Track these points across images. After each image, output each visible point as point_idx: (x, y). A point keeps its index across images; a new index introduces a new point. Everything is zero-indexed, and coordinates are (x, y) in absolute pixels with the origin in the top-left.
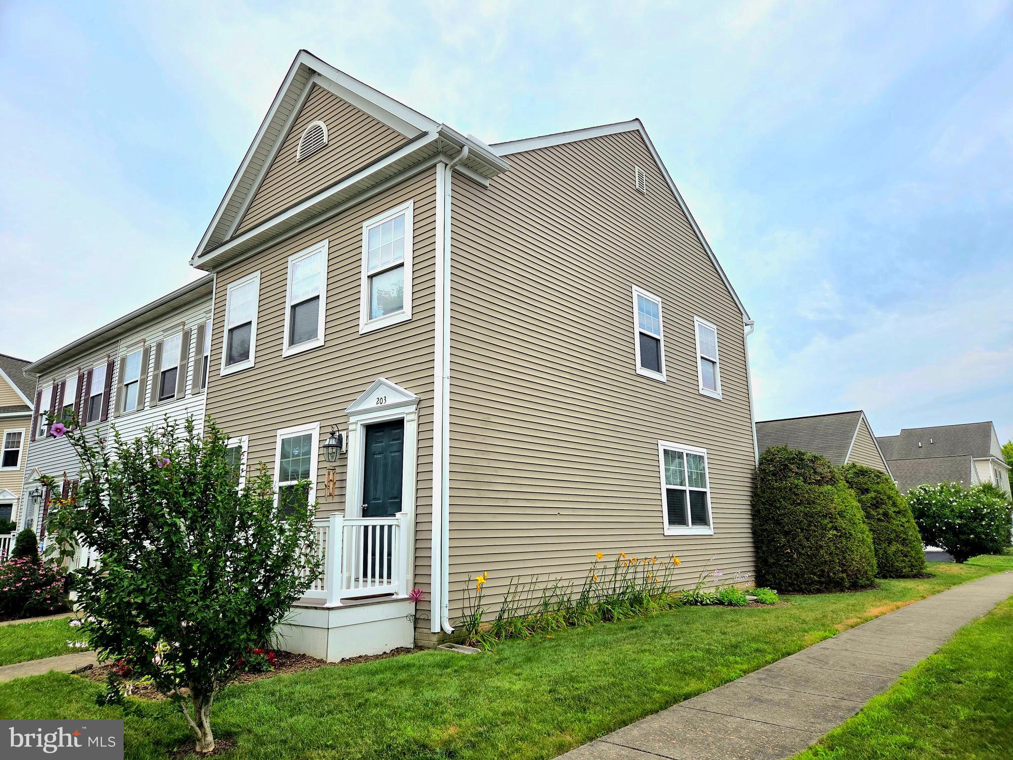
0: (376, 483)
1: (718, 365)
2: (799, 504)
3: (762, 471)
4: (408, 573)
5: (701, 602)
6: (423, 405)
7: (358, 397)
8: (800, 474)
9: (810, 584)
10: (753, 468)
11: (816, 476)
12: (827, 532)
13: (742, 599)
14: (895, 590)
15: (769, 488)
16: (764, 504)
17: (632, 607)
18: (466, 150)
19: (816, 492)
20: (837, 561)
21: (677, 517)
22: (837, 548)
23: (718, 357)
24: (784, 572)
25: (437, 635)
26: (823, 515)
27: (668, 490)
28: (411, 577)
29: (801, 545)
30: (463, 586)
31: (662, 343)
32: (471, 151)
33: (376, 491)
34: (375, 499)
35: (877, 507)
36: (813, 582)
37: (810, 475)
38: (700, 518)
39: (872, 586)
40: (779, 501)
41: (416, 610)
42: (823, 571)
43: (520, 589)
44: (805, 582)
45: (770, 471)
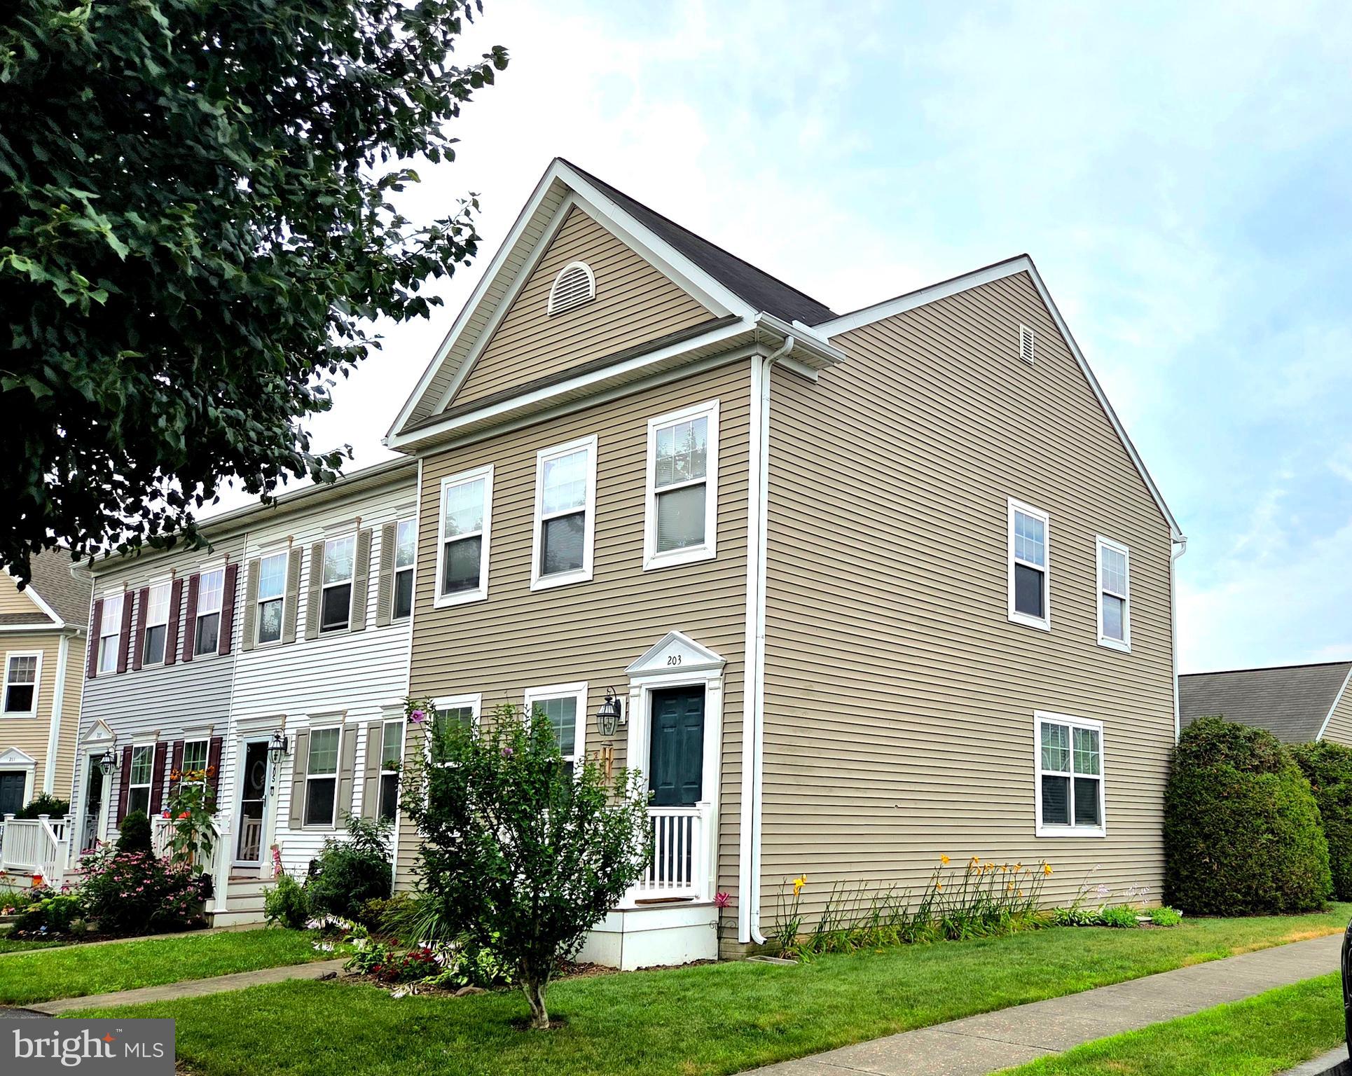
0: (666, 764)
1: (1128, 603)
2: (1226, 798)
3: (1183, 751)
4: (710, 874)
5: (1078, 922)
6: (731, 670)
7: (645, 652)
8: (1232, 758)
9: (1232, 905)
10: (1170, 746)
11: (1254, 760)
12: (1260, 836)
13: (1130, 919)
15: (1188, 775)
16: (1180, 796)
17: (986, 925)
18: (790, 341)
19: (1249, 781)
20: (1271, 874)
21: (1054, 811)
22: (1271, 857)
23: (1128, 591)
24: (1200, 889)
25: (745, 945)
26: (1257, 814)
27: (1044, 777)
28: (713, 879)
29: (1223, 853)
30: (777, 891)
31: (1047, 577)
32: (796, 342)
33: (667, 773)
34: (665, 784)
36: (1236, 902)
37: (1245, 759)
38: (1088, 814)
39: (1319, 909)
40: (1200, 793)
41: (720, 918)
42: (1250, 887)
43: (844, 897)
44: (1225, 901)
45: (1192, 752)
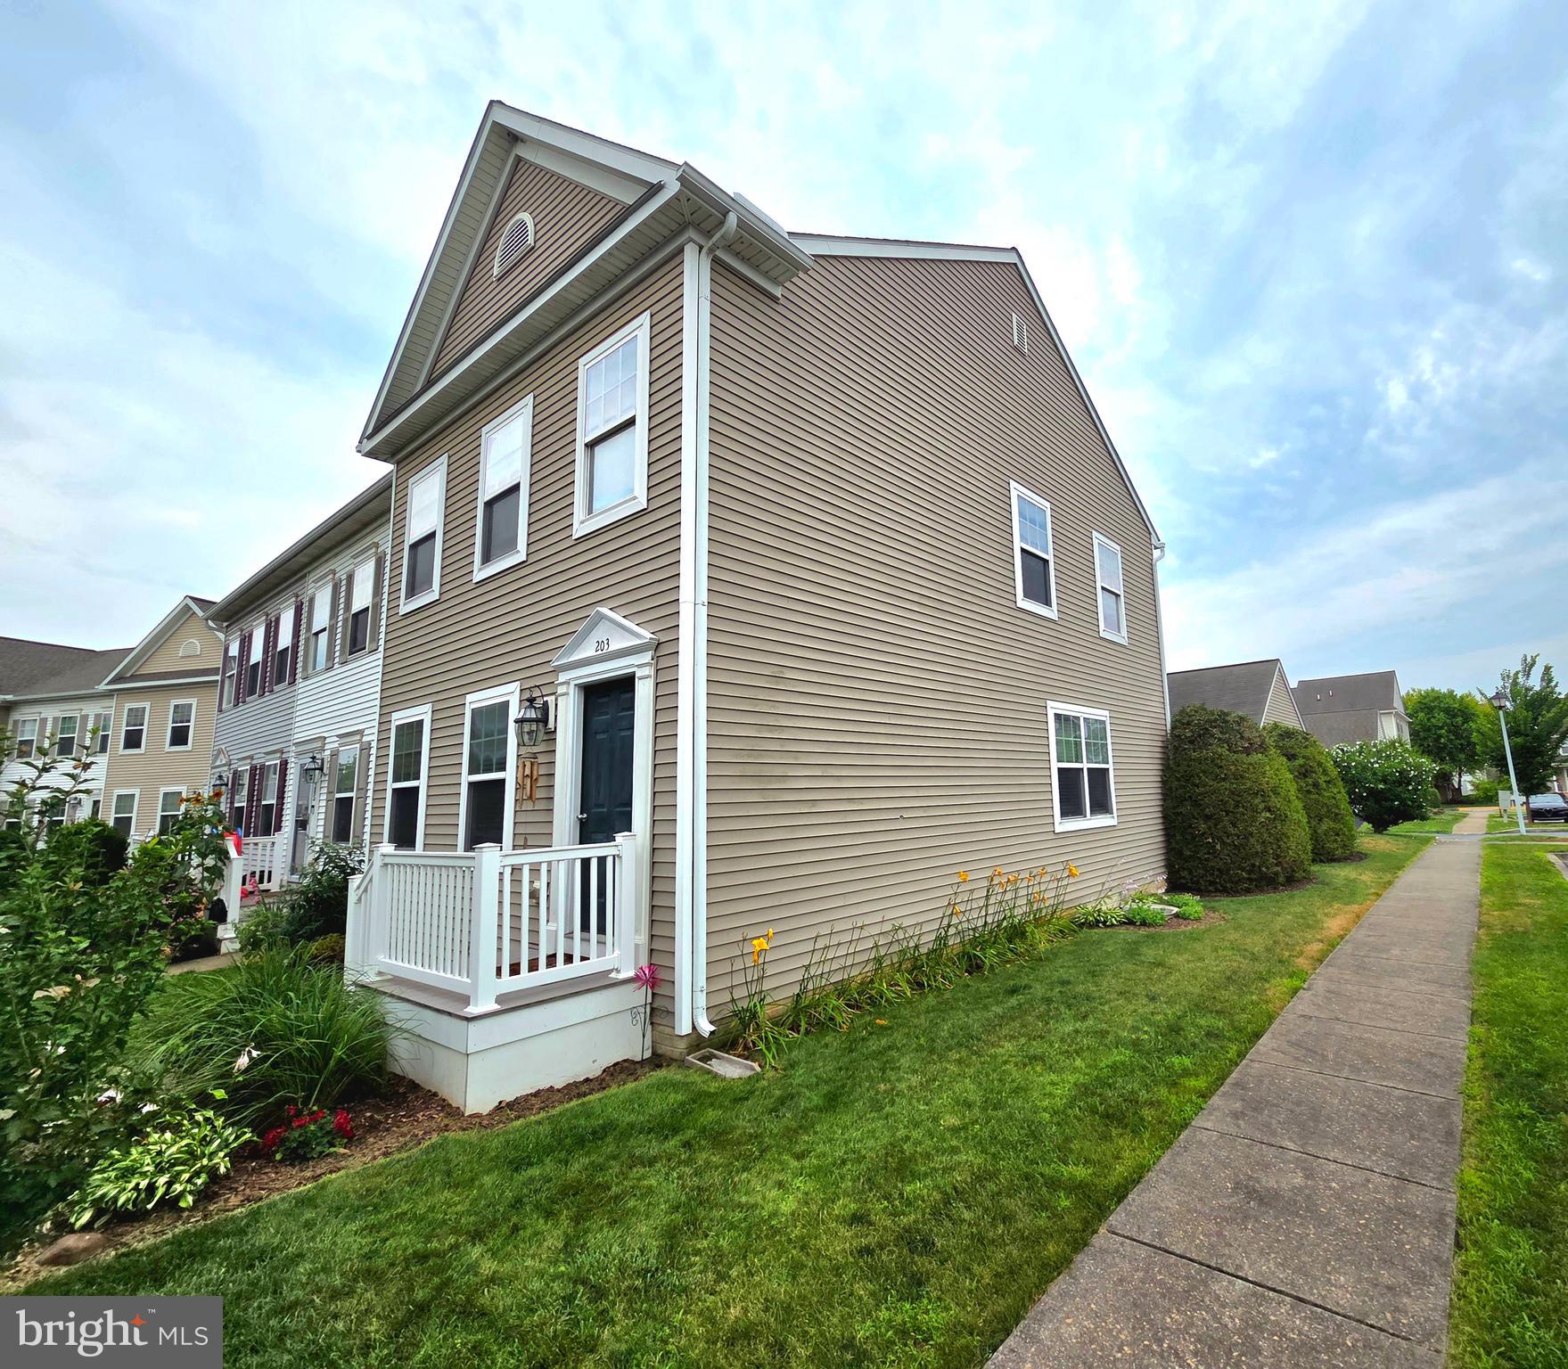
0: (599, 780)
1: (1122, 599)
2: (1224, 779)
3: (1175, 737)
4: (637, 931)
5: (1104, 923)
6: (663, 651)
7: (568, 642)
8: (1224, 741)
9: (1237, 883)
10: (1164, 733)
11: (1243, 742)
12: (1259, 815)
13: (1159, 917)
14: (1339, 882)
15: (1185, 759)
16: (1178, 779)
17: (1010, 943)
18: (732, 219)
19: (1244, 763)
20: (1271, 851)
21: (1071, 806)
22: (1270, 835)
23: (1122, 588)
24: (1205, 868)
25: (685, 1039)
26: (1254, 793)
27: (1060, 770)
28: (643, 939)
29: (1225, 832)
30: (734, 950)
31: (1051, 566)
32: (740, 223)
33: (599, 792)
34: (598, 806)
35: (1305, 776)
36: (1240, 880)
37: (1236, 741)
38: (1101, 805)
39: (1308, 879)
40: (1198, 776)
41: (653, 996)
42: (1253, 865)
44: (1230, 881)
45: (1187, 738)
